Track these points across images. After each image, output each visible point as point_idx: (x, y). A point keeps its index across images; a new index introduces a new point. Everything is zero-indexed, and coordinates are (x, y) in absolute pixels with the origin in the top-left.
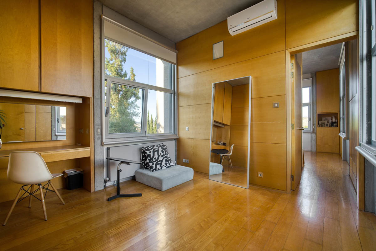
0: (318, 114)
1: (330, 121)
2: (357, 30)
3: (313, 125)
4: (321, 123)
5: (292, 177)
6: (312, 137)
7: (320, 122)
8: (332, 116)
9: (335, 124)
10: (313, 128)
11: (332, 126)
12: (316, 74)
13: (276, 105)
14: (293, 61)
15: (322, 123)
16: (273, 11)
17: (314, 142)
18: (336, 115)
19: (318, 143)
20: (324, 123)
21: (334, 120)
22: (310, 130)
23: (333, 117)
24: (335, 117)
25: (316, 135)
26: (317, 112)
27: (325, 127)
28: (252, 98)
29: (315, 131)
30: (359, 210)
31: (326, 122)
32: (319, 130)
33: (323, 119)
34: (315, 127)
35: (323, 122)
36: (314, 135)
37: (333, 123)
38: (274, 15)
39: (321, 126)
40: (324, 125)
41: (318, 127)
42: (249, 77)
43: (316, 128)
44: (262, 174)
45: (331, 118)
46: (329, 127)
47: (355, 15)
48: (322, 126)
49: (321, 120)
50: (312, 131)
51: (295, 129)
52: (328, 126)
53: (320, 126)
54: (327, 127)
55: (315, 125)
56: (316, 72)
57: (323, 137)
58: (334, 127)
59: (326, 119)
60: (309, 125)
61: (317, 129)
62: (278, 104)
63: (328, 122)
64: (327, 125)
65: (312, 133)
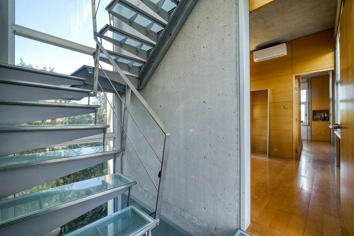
0: (313, 111)
1: (323, 116)
2: (335, 67)
3: (309, 119)
5: (296, 151)
6: (308, 129)
7: (315, 117)
8: (325, 112)
9: (326, 119)
10: (309, 122)
11: (324, 120)
12: (311, 80)
13: (286, 107)
14: (297, 81)
15: (316, 118)
16: (284, 52)
17: (309, 133)
18: (327, 112)
19: (312, 134)
20: (318, 118)
21: (326, 115)
24: (327, 113)
25: (311, 127)
26: (312, 109)
28: (269, 103)
29: (310, 124)
30: (337, 166)
31: (319, 117)
32: (314, 123)
33: (317, 114)
34: (310, 121)
36: (309, 127)
37: (325, 118)
38: (285, 53)
40: (318, 119)
42: (268, 90)
43: (311, 122)
44: (277, 149)
45: (323, 114)
46: (322, 121)
47: (334, 58)
48: (316, 120)
49: (316, 116)
50: (308, 124)
51: (298, 121)
53: (314, 120)
54: (320, 121)
55: (310, 120)
56: (311, 78)
57: (317, 128)
59: (320, 115)
60: (306, 119)
61: (312, 122)
62: (287, 106)
63: (321, 117)
64: (320, 119)
65: (308, 126)
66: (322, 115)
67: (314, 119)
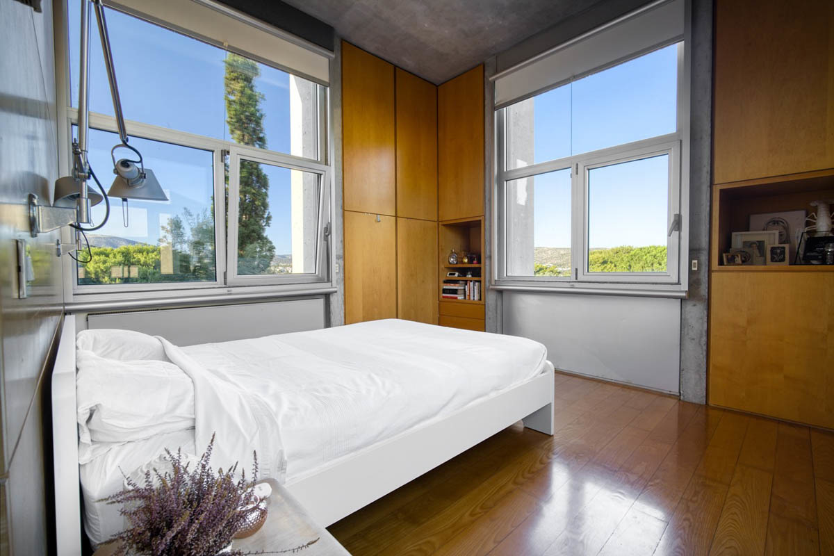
0: (723, 193)
1: (798, 231)
3: (694, 252)
4: (745, 243)
6: (683, 323)
7: (738, 239)
8: (814, 204)
10: (691, 272)
11: (807, 261)
15: (751, 244)
17: (695, 352)
19: (716, 359)
20: (760, 245)
22: (679, 283)
23: (816, 210)
25: (709, 308)
27: (765, 263)
29: (703, 290)
31: (772, 238)
32: (728, 280)
33: (757, 220)
34: (704, 269)
35: (760, 239)
36: (696, 312)
37: (814, 243)
39: (738, 260)
40: (762, 254)
41: (721, 263)
43: (710, 271)
45: (803, 213)
46: (794, 263)
48: (744, 262)
49: (747, 228)
50: (685, 286)
52: (783, 260)
53: (731, 261)
54: (776, 265)
55: (704, 257)
57: (750, 322)
58: (824, 262)
59: (775, 222)
61: (714, 275)
63: (784, 238)
64: (777, 255)
65: (682, 300)
66: (796, 222)
67: (727, 255)
